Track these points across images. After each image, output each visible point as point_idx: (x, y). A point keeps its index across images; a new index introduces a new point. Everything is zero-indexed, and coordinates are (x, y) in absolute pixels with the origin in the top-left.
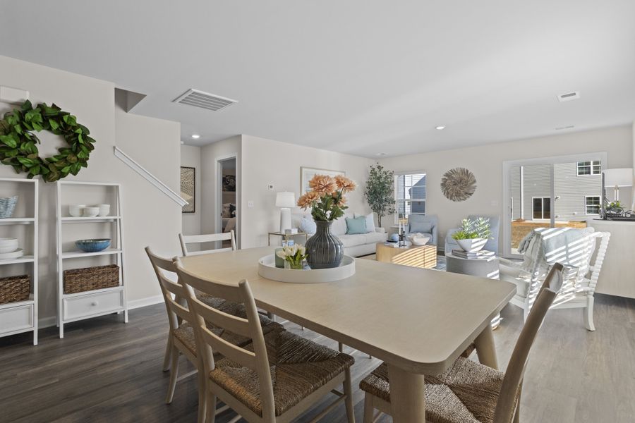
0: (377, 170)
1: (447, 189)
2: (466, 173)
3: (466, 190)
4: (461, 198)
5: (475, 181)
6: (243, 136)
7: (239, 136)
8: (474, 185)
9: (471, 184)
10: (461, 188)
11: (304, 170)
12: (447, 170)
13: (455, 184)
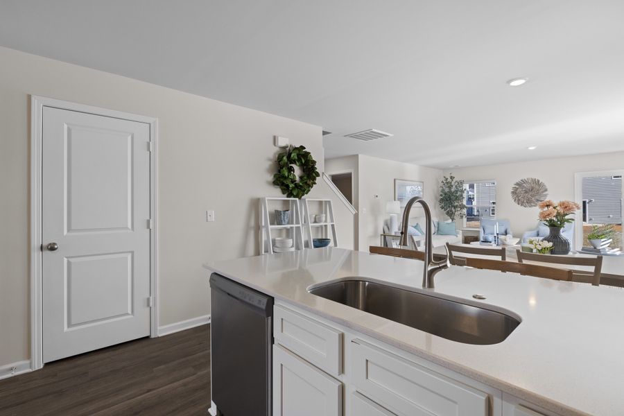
0: (449, 180)
1: (518, 197)
2: (537, 182)
3: (537, 197)
4: (533, 204)
5: (546, 190)
6: (360, 156)
7: (357, 156)
8: (545, 193)
9: (543, 192)
10: (533, 196)
11: (397, 181)
12: (518, 180)
13: (526, 192)
